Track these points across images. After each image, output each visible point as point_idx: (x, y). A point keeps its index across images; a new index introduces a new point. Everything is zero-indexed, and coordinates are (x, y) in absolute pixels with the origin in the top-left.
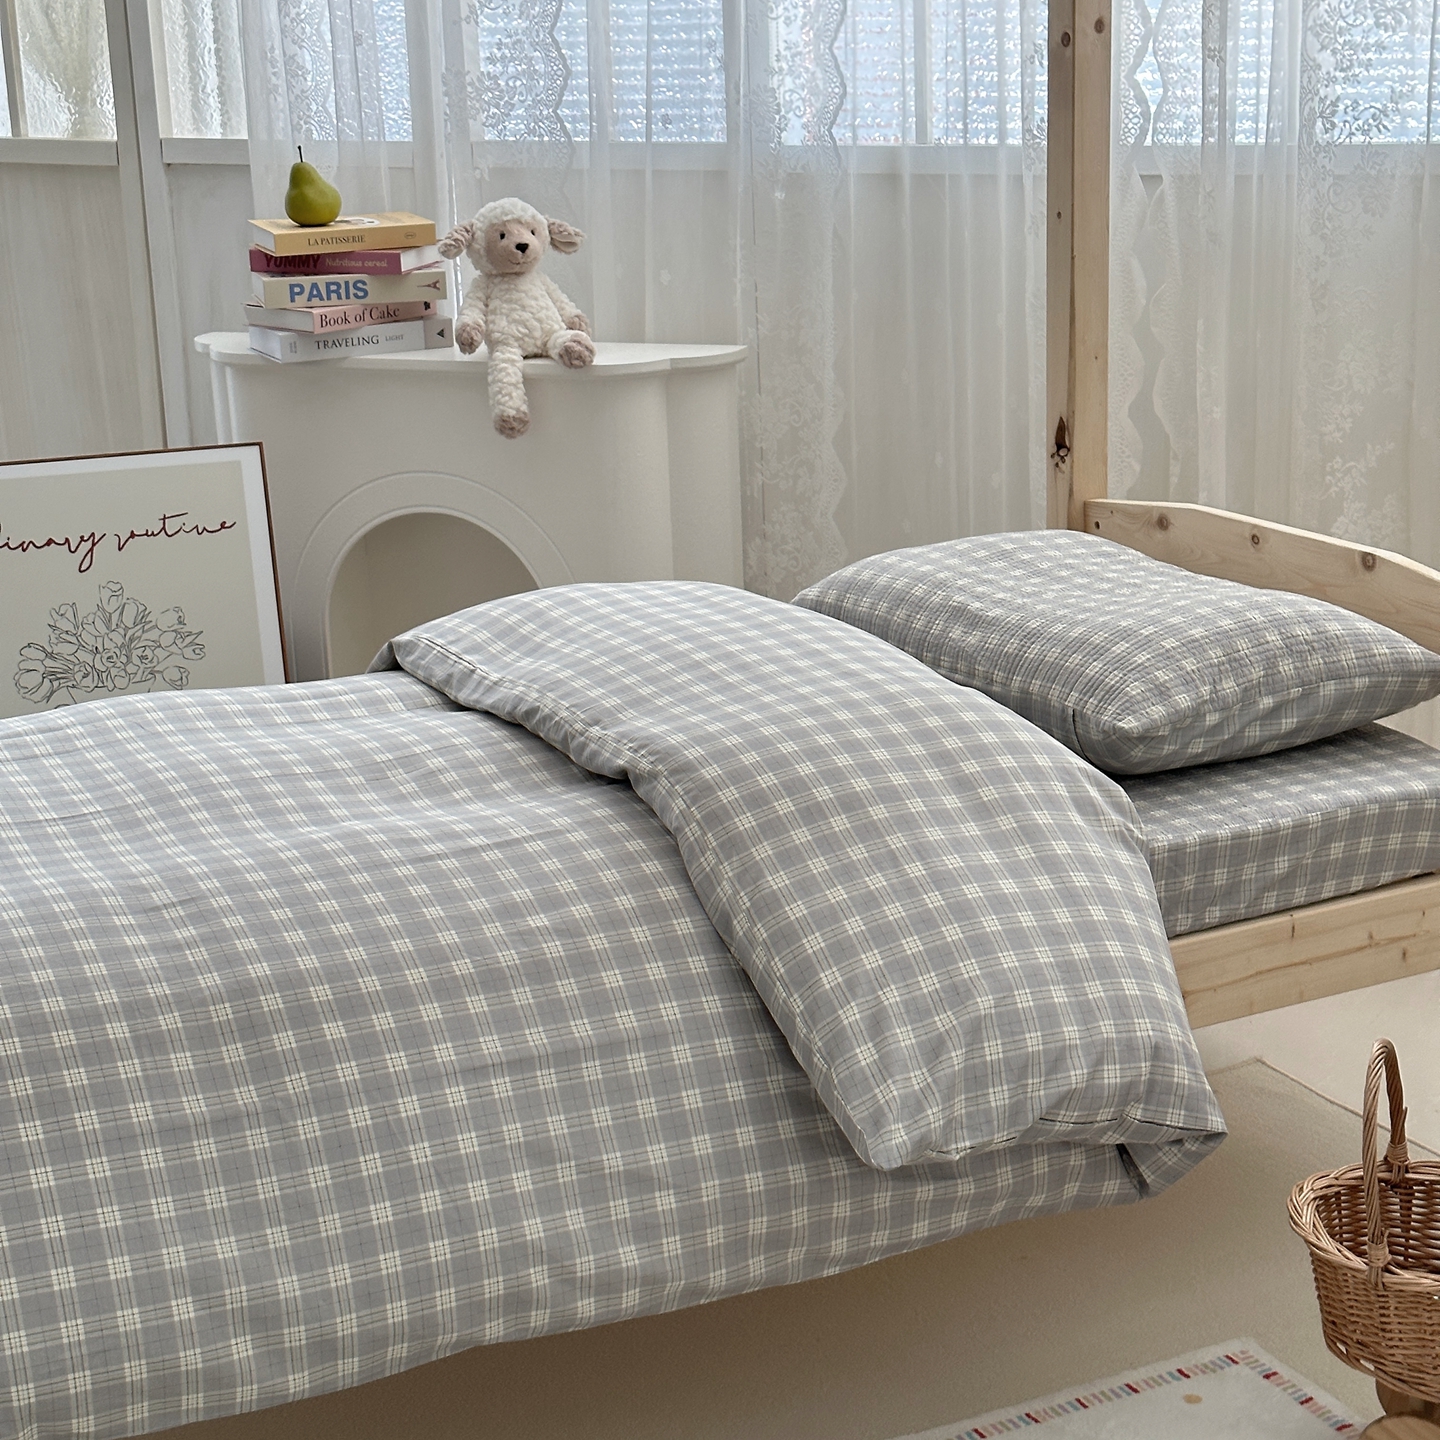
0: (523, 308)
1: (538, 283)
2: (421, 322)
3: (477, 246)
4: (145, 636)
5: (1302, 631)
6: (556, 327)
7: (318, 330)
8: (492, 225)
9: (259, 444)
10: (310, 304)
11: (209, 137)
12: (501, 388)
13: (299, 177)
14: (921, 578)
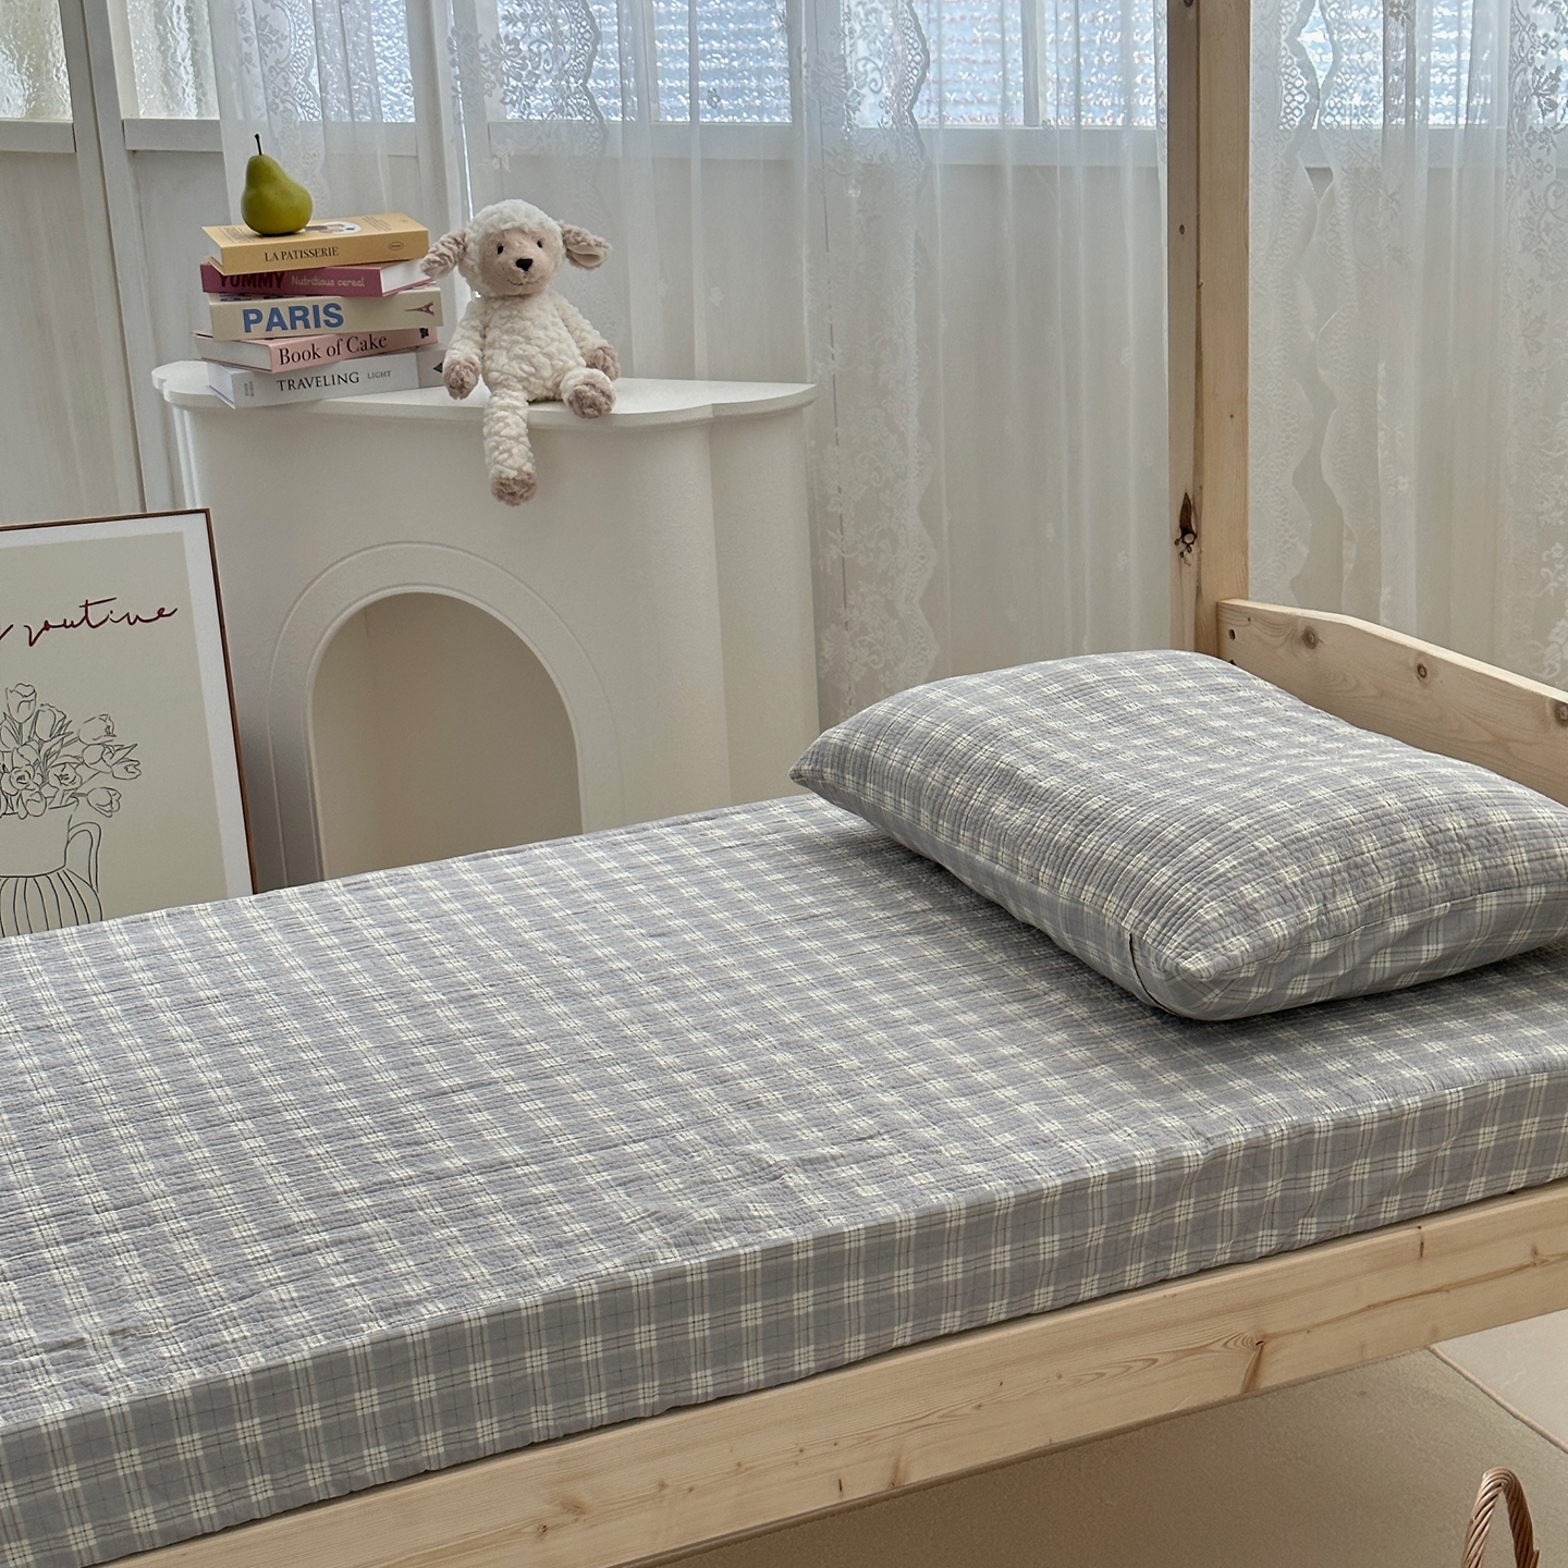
0: (528, 340)
1: (549, 306)
2: (413, 354)
3: (470, 262)
4: (64, 751)
5: (1454, 823)
6: (571, 363)
7: (278, 368)
8: (488, 235)
9: (206, 511)
10: (269, 334)
11: (181, 117)
12: (498, 444)
13: (258, 172)
14: (967, 725)
